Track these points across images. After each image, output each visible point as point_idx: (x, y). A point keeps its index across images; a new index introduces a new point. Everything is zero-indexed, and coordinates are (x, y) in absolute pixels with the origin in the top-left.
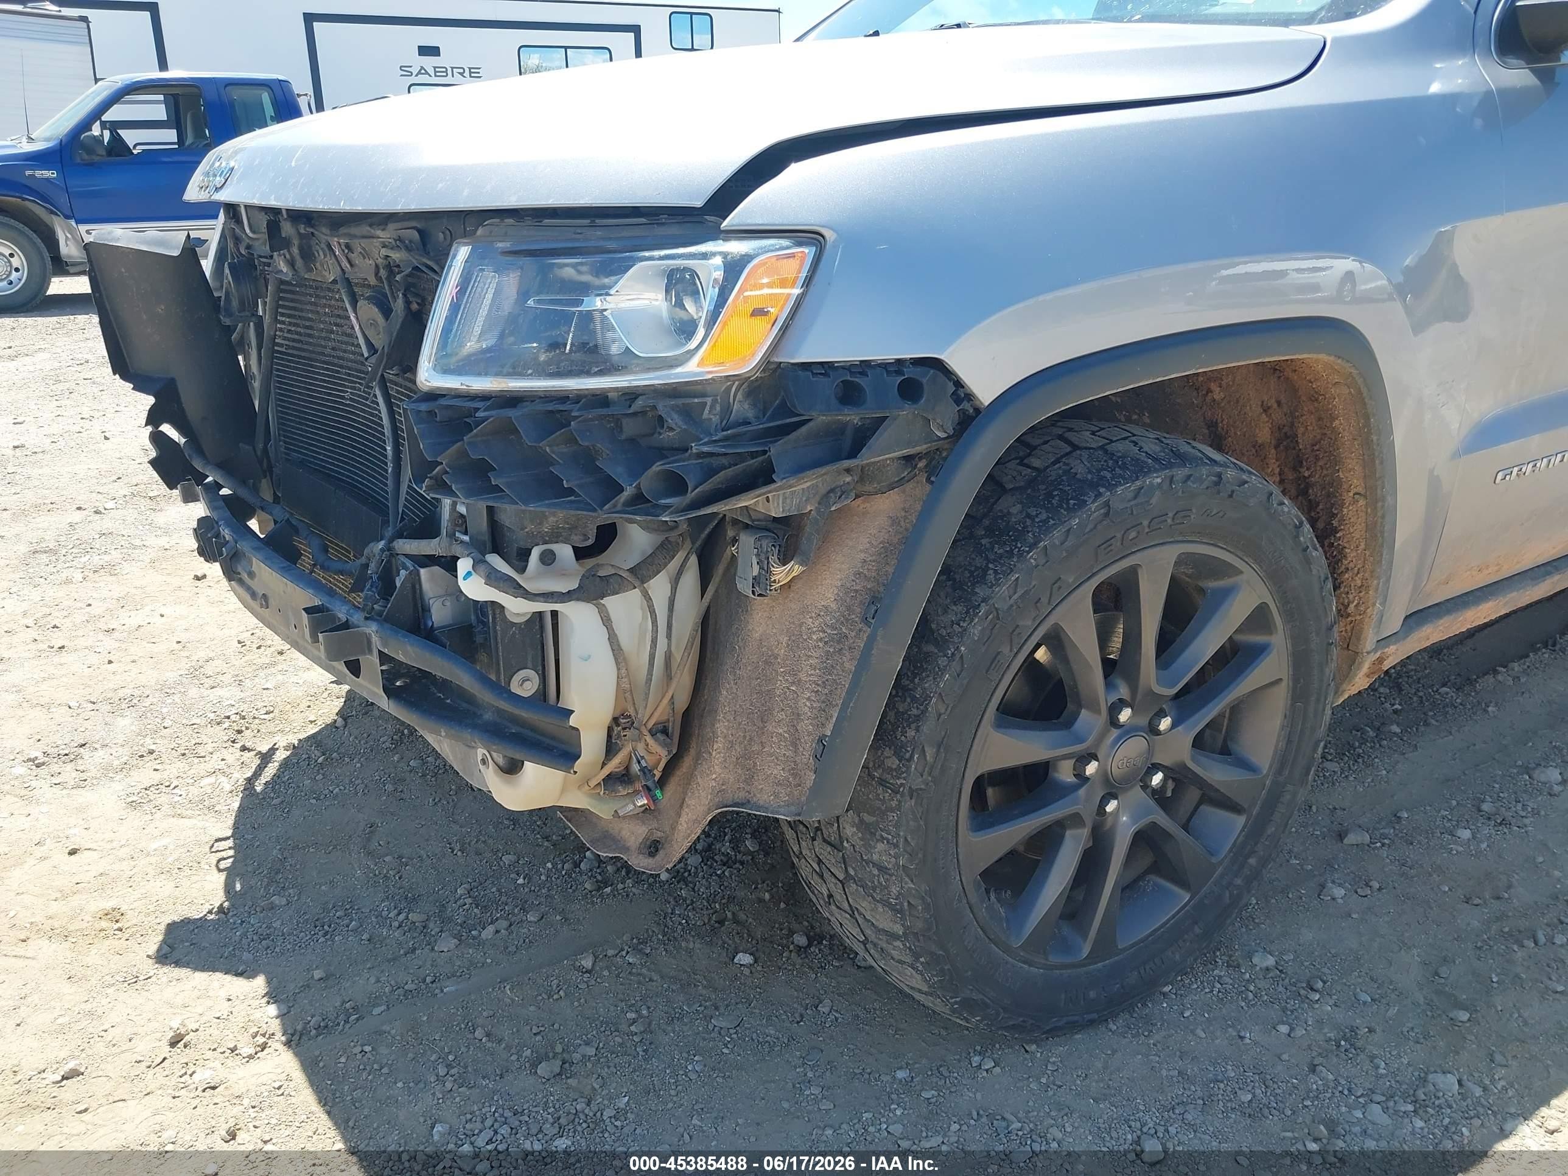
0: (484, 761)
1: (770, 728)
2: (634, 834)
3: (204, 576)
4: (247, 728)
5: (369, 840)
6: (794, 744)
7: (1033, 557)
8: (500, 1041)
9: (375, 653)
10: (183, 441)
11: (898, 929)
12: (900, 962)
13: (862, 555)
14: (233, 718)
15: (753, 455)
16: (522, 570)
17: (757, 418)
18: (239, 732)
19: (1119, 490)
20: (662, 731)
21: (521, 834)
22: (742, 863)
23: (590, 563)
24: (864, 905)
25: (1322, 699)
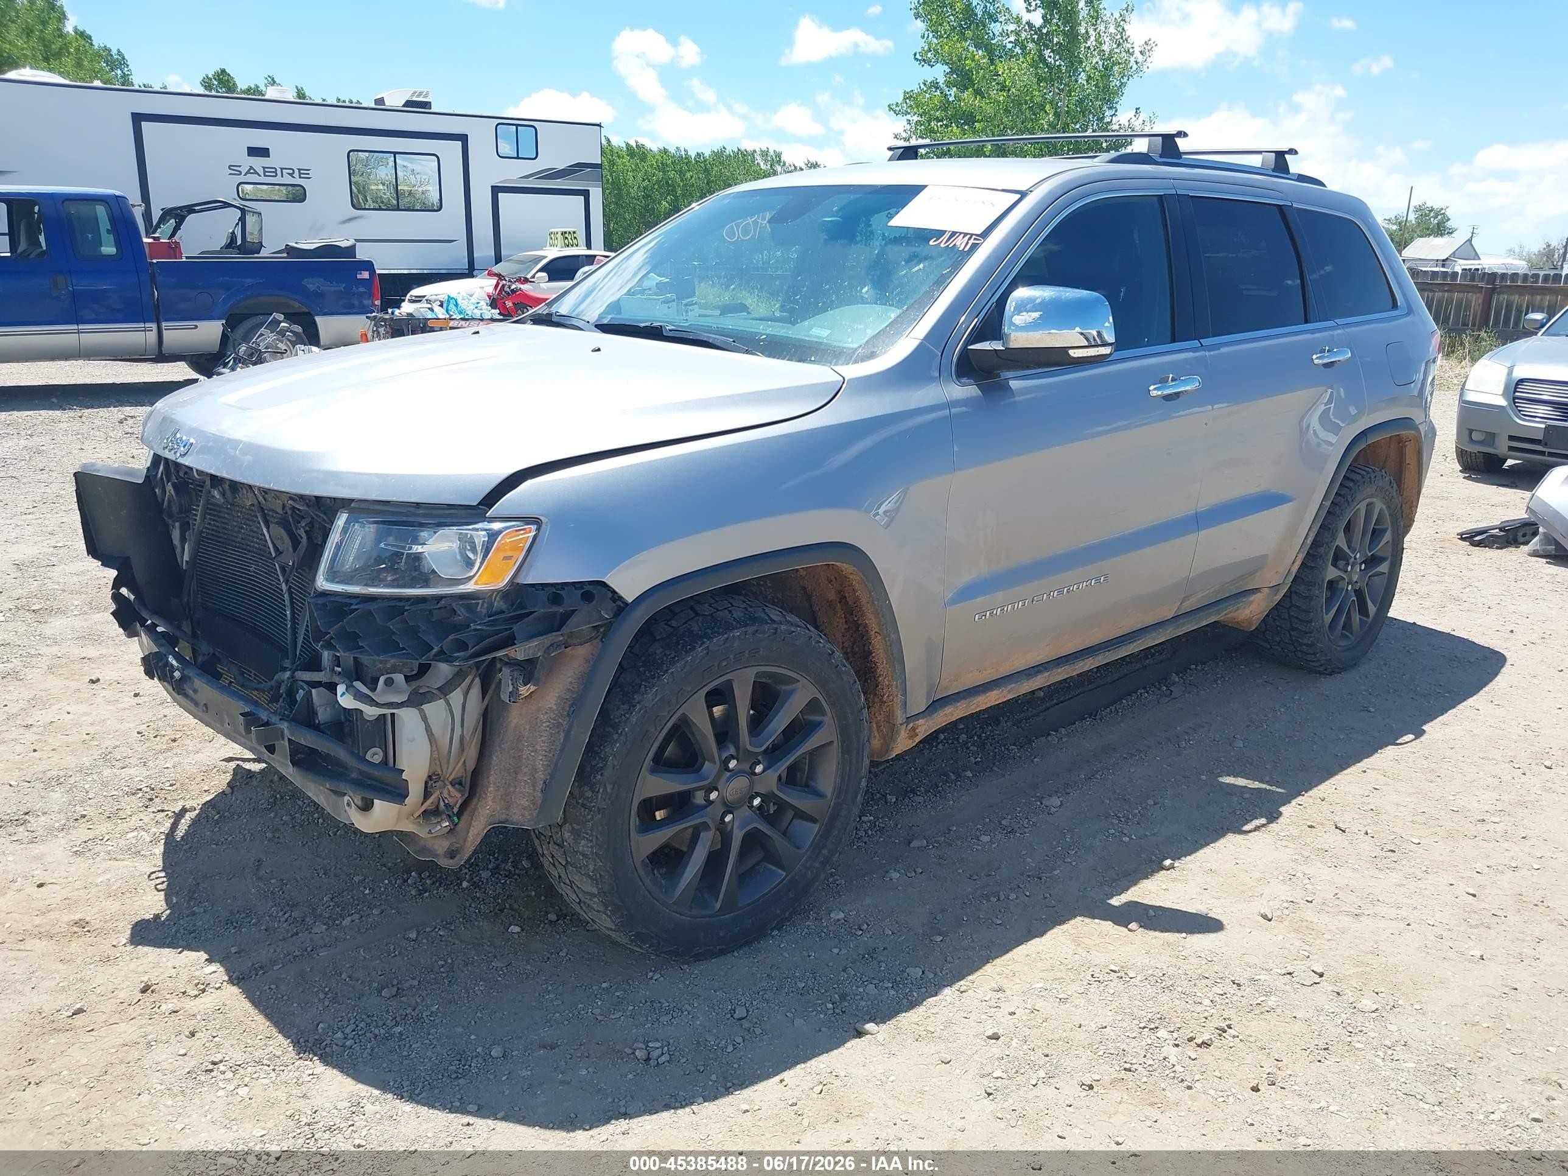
0: (349, 804)
1: (520, 777)
2: (441, 846)
3: (98, 680)
4: (157, 797)
5: (258, 869)
6: (534, 786)
7: (665, 678)
8: (358, 980)
9: (286, 739)
10: (132, 597)
11: (595, 891)
12: (598, 911)
13: (570, 679)
14: (145, 789)
15: (506, 630)
16: (374, 690)
17: (508, 609)
18: (151, 800)
19: (715, 640)
20: (458, 783)
21: (366, 863)
22: (519, 875)
23: (415, 684)
24: (576, 879)
25: (861, 753)
